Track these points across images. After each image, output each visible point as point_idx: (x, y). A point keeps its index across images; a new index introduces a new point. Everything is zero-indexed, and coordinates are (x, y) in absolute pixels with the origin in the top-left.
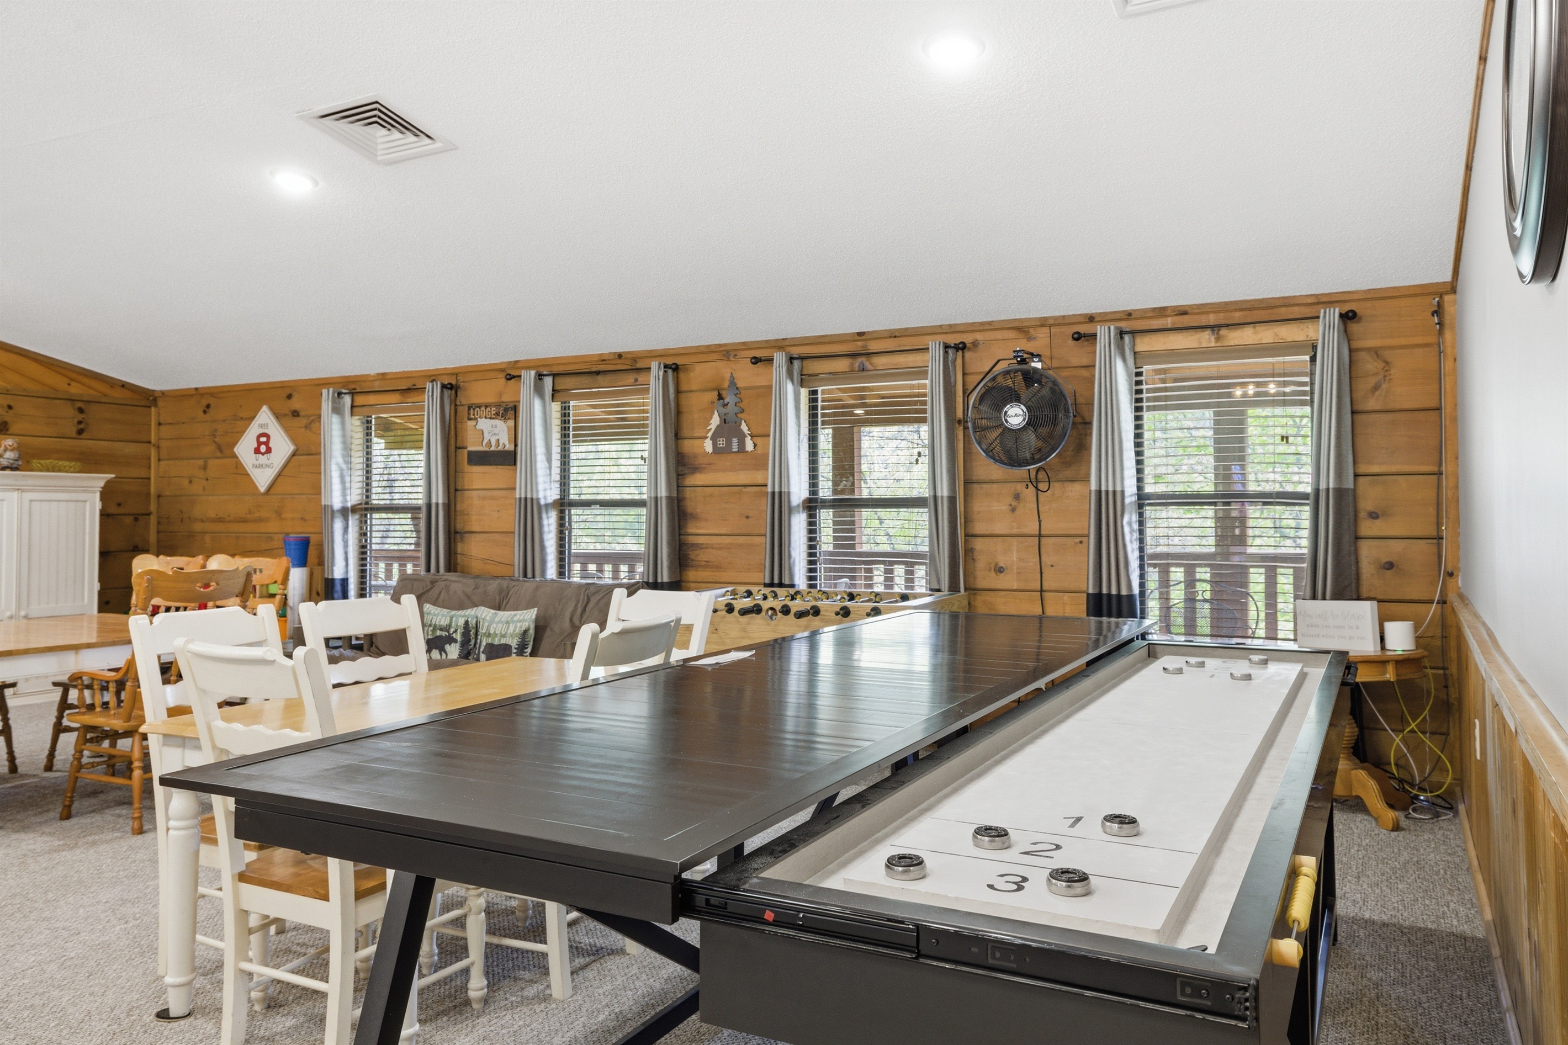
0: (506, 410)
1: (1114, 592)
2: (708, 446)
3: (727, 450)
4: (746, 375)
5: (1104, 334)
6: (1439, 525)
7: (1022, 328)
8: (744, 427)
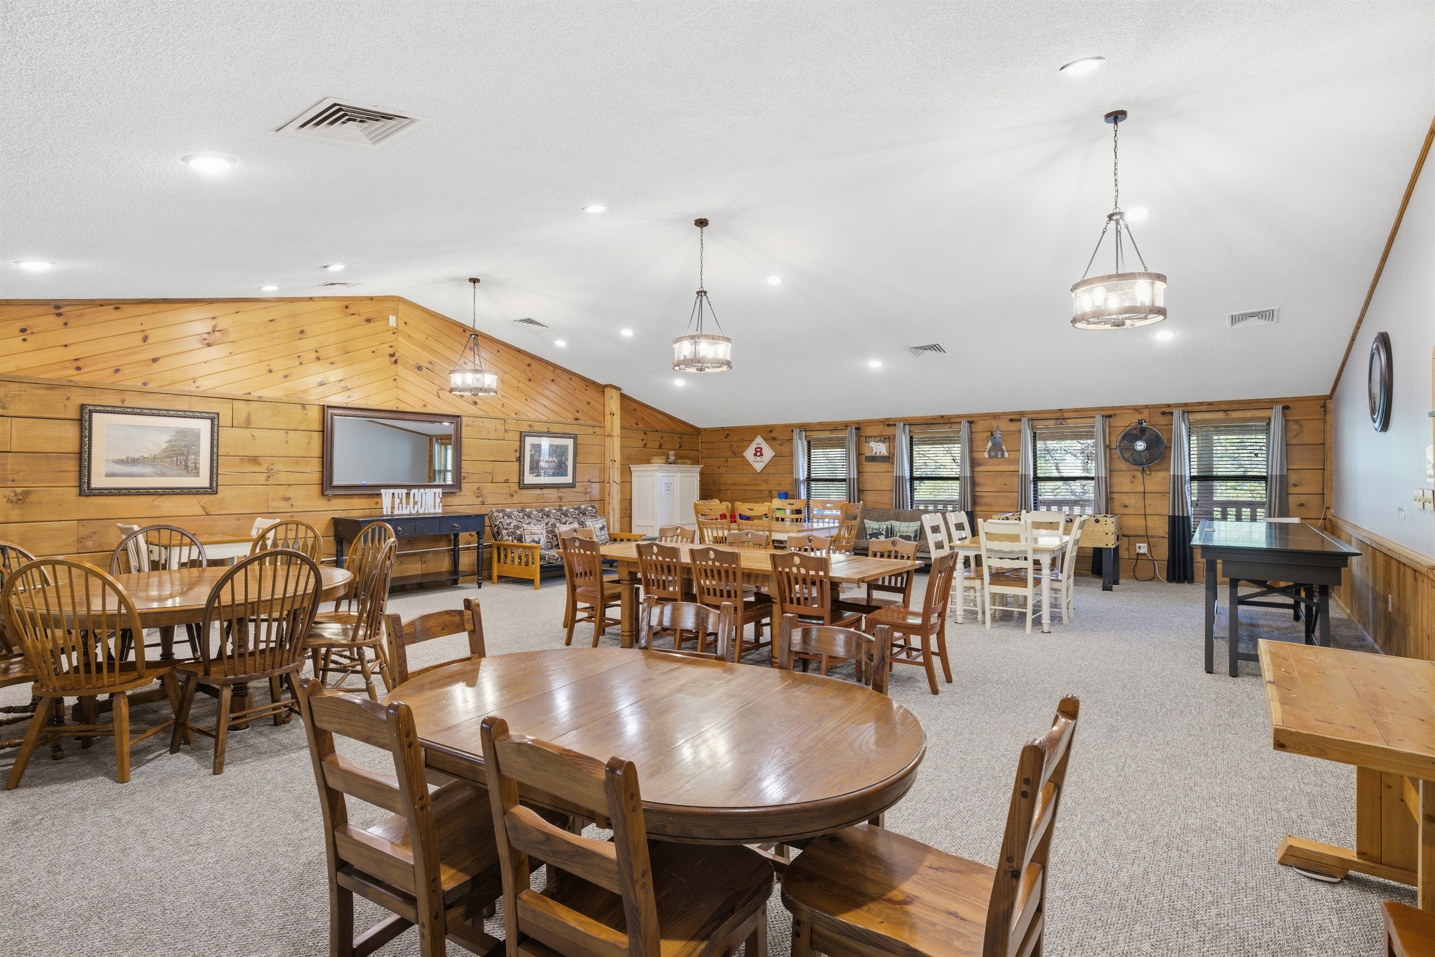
0: (885, 439)
1: (1181, 515)
2: (986, 455)
3: (996, 456)
4: (1005, 425)
5: (1177, 413)
6: (1323, 489)
7: (1137, 409)
8: (1004, 447)
